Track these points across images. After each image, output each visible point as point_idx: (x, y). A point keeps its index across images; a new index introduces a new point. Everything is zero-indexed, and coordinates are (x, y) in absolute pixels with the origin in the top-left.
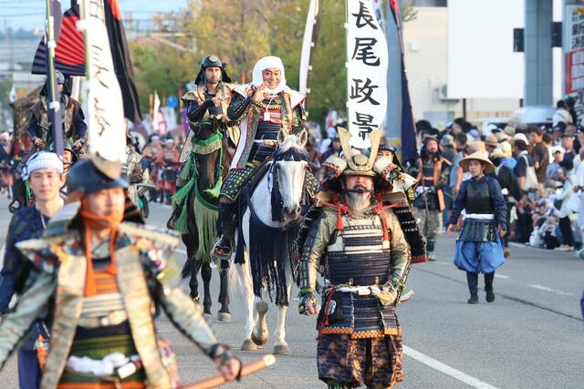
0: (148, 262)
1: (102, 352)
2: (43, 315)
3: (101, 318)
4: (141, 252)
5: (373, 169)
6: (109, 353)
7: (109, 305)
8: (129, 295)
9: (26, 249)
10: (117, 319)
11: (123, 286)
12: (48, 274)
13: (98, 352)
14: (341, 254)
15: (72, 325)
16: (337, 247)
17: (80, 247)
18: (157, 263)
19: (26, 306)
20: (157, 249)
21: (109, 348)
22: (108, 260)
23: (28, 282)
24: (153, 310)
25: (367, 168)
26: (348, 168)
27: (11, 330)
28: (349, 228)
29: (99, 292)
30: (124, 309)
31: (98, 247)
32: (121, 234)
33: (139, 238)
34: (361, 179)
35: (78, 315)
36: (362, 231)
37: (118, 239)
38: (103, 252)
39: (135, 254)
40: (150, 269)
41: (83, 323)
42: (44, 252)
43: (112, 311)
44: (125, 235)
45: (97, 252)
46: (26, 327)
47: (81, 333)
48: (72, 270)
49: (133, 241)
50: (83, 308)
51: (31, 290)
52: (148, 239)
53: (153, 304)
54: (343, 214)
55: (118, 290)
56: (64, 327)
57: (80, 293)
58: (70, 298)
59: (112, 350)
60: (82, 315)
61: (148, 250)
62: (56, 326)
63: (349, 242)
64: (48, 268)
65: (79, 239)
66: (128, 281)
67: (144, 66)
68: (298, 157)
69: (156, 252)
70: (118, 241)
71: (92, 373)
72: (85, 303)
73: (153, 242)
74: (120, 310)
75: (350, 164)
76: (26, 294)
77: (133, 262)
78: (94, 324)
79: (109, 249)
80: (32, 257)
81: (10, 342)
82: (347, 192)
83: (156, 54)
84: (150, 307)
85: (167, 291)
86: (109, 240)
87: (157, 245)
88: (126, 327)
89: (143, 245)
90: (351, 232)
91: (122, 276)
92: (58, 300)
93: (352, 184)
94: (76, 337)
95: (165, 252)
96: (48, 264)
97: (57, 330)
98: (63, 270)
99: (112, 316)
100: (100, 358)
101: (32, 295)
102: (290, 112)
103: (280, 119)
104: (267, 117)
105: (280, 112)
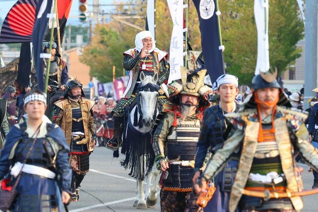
0: (291, 126)
1: (266, 171)
2: (236, 152)
3: (266, 153)
4: (287, 121)
5: (198, 92)
6: (270, 172)
7: (270, 147)
8: (280, 142)
9: (229, 117)
10: (274, 154)
11: (277, 138)
12: (240, 130)
13: (264, 171)
14: (174, 141)
15: (251, 157)
16: (173, 137)
17: (257, 117)
18: (295, 127)
19: (228, 146)
20: (296, 120)
21: (269, 169)
22: (271, 124)
23: (230, 134)
24: (293, 151)
25: (194, 91)
26: (183, 90)
27: (220, 157)
28: (180, 126)
29: (265, 140)
30: (278, 150)
31: (266, 118)
32: (278, 112)
33: (287, 114)
34: (190, 98)
35: (254, 152)
36: (187, 128)
37: (276, 114)
38: (268, 120)
39: (285, 122)
40: (291, 130)
41: (257, 156)
42: (238, 119)
43: (271, 150)
44: (280, 112)
45: (265, 120)
46: (227, 157)
47: (256, 161)
48: (252, 129)
49: (283, 115)
50: (257, 148)
51: (231, 138)
52: (291, 115)
53: (293, 148)
54: (178, 118)
55: (275, 140)
56: (246, 158)
57: (256, 140)
58: (250, 143)
59: (271, 170)
60: (256, 152)
61: (291, 120)
62: (242, 157)
63: (180, 134)
64: (240, 127)
65: (256, 113)
66: (280, 135)
67: (108, 43)
68: (153, 90)
69: (296, 121)
70: (276, 115)
71: (261, 182)
72: (258, 146)
73: (294, 116)
74: (275, 150)
75: (184, 88)
76: (228, 140)
77: (283, 125)
78: (262, 156)
79: (271, 119)
80: (232, 122)
81: (218, 163)
82: (182, 104)
83: (118, 33)
84: (291, 149)
85: (300, 141)
86: (271, 115)
87: (296, 118)
88: (278, 159)
89: (289, 117)
90: (181, 128)
91: (277, 133)
92: (245, 144)
93: (184, 100)
94: (253, 163)
95: (300, 122)
96: (240, 125)
97: (242, 159)
98: (248, 128)
99: (271, 152)
100: (265, 174)
101: (231, 141)
102: (158, 63)
103: (152, 68)
104: (144, 67)
105: (152, 64)
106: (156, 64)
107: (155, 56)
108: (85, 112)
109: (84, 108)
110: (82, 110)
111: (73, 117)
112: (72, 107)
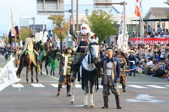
68: (97, 44)
103: (87, 40)
104: (82, 40)
105: (87, 38)
107: (89, 35)
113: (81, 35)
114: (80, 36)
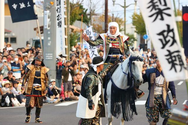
102: (123, 43)
103: (119, 46)
104: (111, 46)
105: (118, 43)
106: (121, 43)
107: (121, 38)
108: (43, 74)
109: (43, 72)
110: (41, 73)
111: (35, 75)
112: (36, 70)
113: (108, 38)
114: (108, 41)
